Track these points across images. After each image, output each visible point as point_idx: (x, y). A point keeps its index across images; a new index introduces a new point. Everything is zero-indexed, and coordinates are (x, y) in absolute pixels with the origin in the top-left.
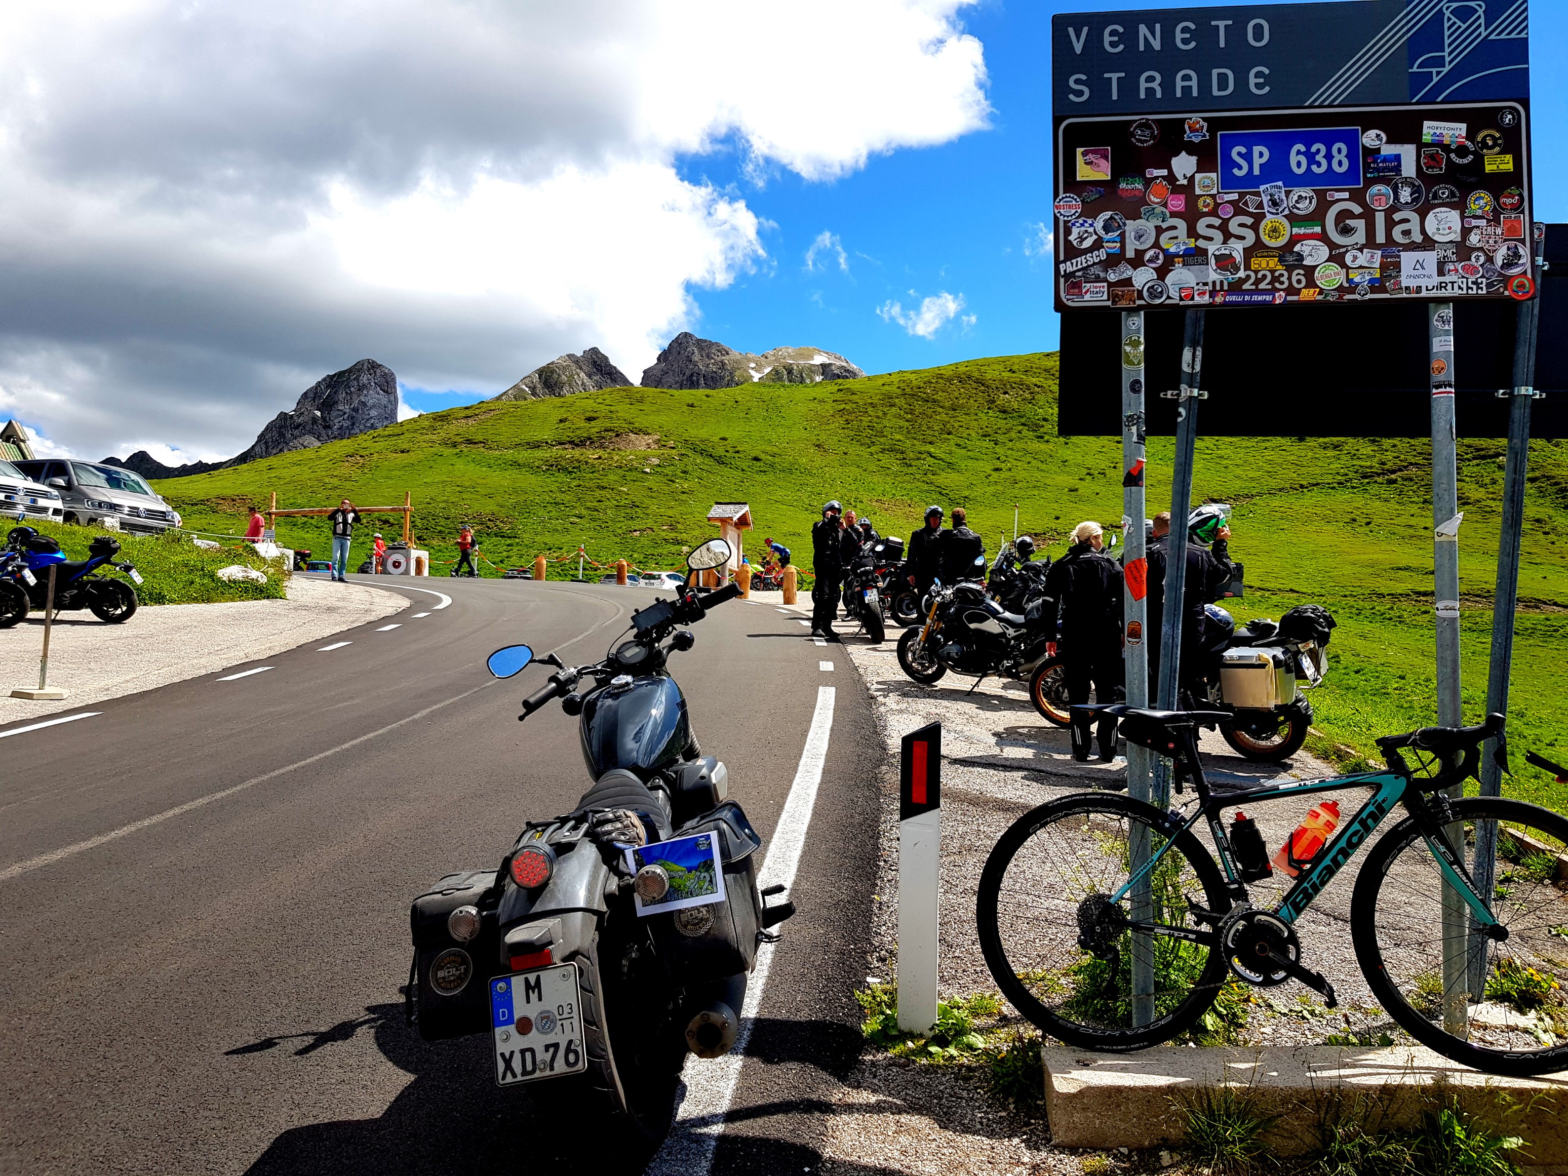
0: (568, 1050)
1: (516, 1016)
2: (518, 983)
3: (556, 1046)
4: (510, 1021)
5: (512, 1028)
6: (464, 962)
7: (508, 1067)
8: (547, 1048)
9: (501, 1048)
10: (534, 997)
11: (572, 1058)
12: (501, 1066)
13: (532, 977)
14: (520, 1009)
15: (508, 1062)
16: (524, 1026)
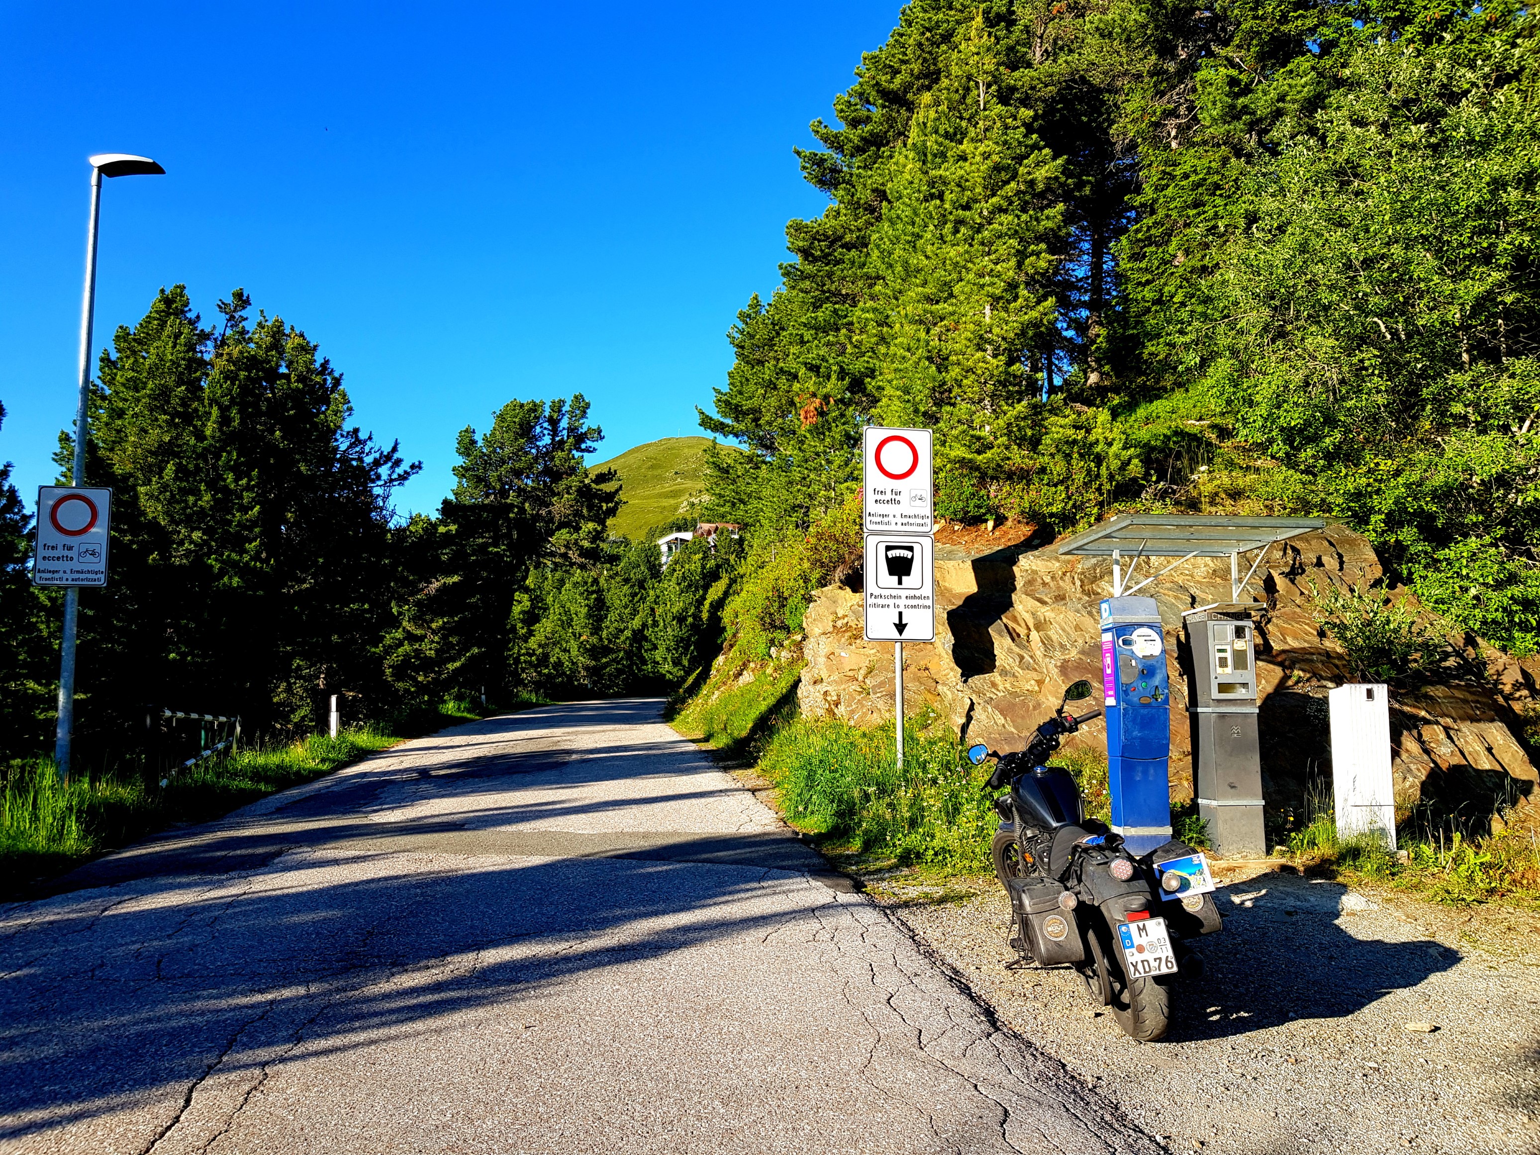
0: (1167, 961)
1: (1136, 944)
2: (1133, 927)
3: (1160, 959)
4: (1132, 946)
5: (1134, 950)
6: (1061, 923)
7: (1136, 969)
8: (1155, 960)
9: (1130, 959)
10: (1143, 934)
11: (1170, 965)
12: (1132, 969)
13: (1141, 924)
14: (1137, 940)
15: (1135, 967)
16: (1141, 949)
